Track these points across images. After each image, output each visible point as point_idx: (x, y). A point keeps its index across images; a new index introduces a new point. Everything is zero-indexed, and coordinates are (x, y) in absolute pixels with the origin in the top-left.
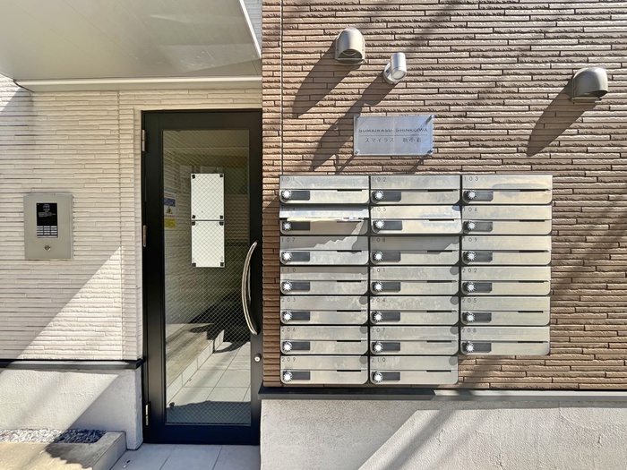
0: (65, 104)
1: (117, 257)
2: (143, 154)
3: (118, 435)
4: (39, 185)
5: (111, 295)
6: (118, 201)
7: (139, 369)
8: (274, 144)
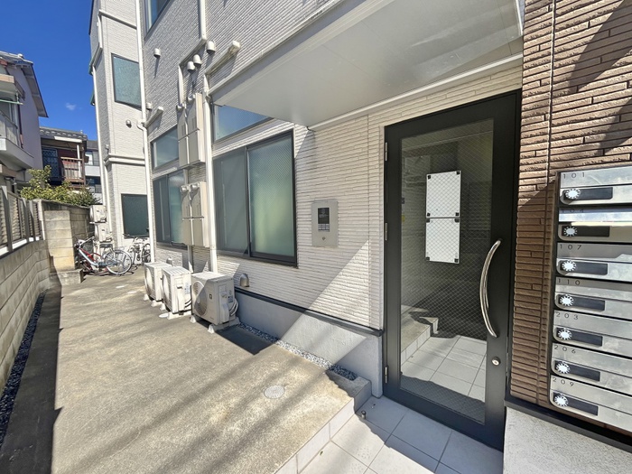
0: (333, 135)
1: (365, 248)
2: (386, 164)
3: (367, 382)
4: (319, 195)
5: (362, 276)
6: (367, 204)
7: (381, 338)
8: (538, 132)
